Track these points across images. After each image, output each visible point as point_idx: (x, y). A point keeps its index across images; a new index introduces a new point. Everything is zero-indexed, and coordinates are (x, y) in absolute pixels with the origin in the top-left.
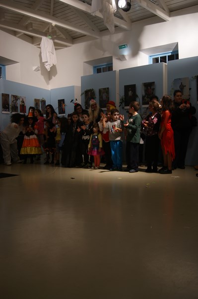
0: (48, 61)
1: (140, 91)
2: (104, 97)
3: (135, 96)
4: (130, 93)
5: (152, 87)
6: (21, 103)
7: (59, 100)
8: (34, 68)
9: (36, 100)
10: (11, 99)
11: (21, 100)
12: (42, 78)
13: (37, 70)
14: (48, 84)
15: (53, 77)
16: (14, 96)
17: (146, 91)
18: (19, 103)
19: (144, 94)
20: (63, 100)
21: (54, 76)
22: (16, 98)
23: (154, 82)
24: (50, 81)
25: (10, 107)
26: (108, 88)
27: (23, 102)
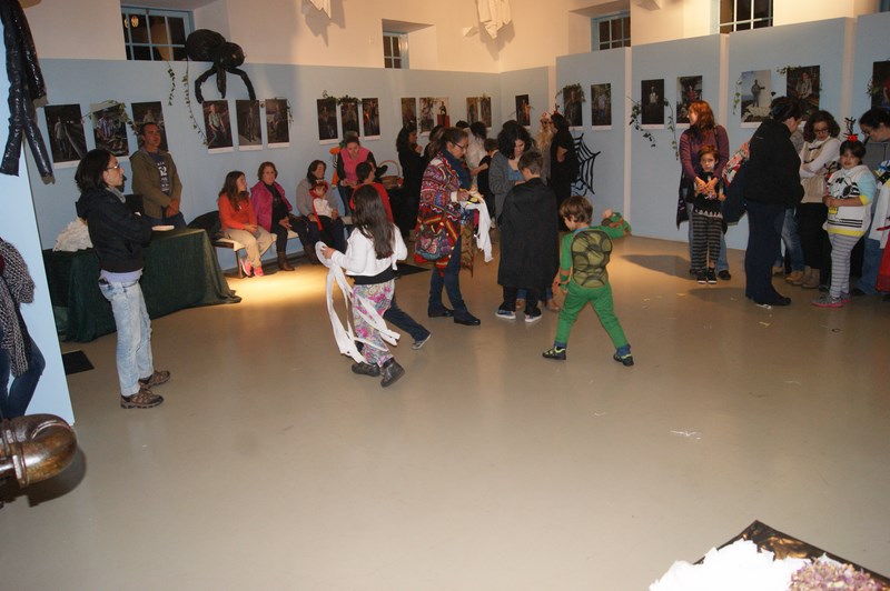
0: (493, 18)
1: (673, 95)
2: (602, 103)
3: (662, 102)
4: (653, 97)
5: (697, 88)
6: (439, 112)
7: (517, 97)
8: (466, 31)
9: (469, 100)
10: (419, 107)
11: (439, 105)
12: (483, 47)
13: (471, 33)
14: (496, 58)
15: (506, 43)
16: (424, 99)
17: (685, 94)
18: (435, 111)
19: (680, 100)
20: (526, 98)
21: (509, 41)
22: (428, 102)
23: (700, 77)
24: (500, 53)
25: (418, 122)
26: (609, 85)
27: (443, 108)
